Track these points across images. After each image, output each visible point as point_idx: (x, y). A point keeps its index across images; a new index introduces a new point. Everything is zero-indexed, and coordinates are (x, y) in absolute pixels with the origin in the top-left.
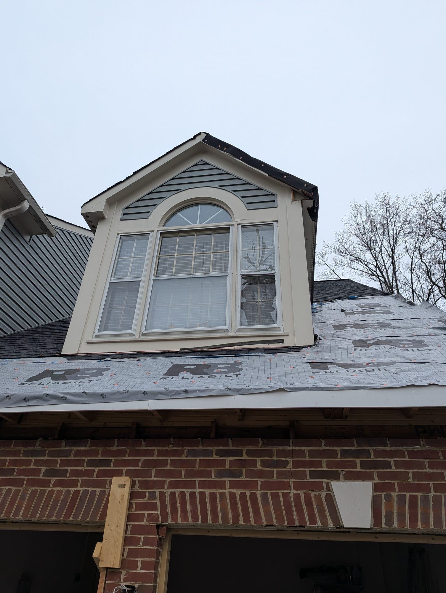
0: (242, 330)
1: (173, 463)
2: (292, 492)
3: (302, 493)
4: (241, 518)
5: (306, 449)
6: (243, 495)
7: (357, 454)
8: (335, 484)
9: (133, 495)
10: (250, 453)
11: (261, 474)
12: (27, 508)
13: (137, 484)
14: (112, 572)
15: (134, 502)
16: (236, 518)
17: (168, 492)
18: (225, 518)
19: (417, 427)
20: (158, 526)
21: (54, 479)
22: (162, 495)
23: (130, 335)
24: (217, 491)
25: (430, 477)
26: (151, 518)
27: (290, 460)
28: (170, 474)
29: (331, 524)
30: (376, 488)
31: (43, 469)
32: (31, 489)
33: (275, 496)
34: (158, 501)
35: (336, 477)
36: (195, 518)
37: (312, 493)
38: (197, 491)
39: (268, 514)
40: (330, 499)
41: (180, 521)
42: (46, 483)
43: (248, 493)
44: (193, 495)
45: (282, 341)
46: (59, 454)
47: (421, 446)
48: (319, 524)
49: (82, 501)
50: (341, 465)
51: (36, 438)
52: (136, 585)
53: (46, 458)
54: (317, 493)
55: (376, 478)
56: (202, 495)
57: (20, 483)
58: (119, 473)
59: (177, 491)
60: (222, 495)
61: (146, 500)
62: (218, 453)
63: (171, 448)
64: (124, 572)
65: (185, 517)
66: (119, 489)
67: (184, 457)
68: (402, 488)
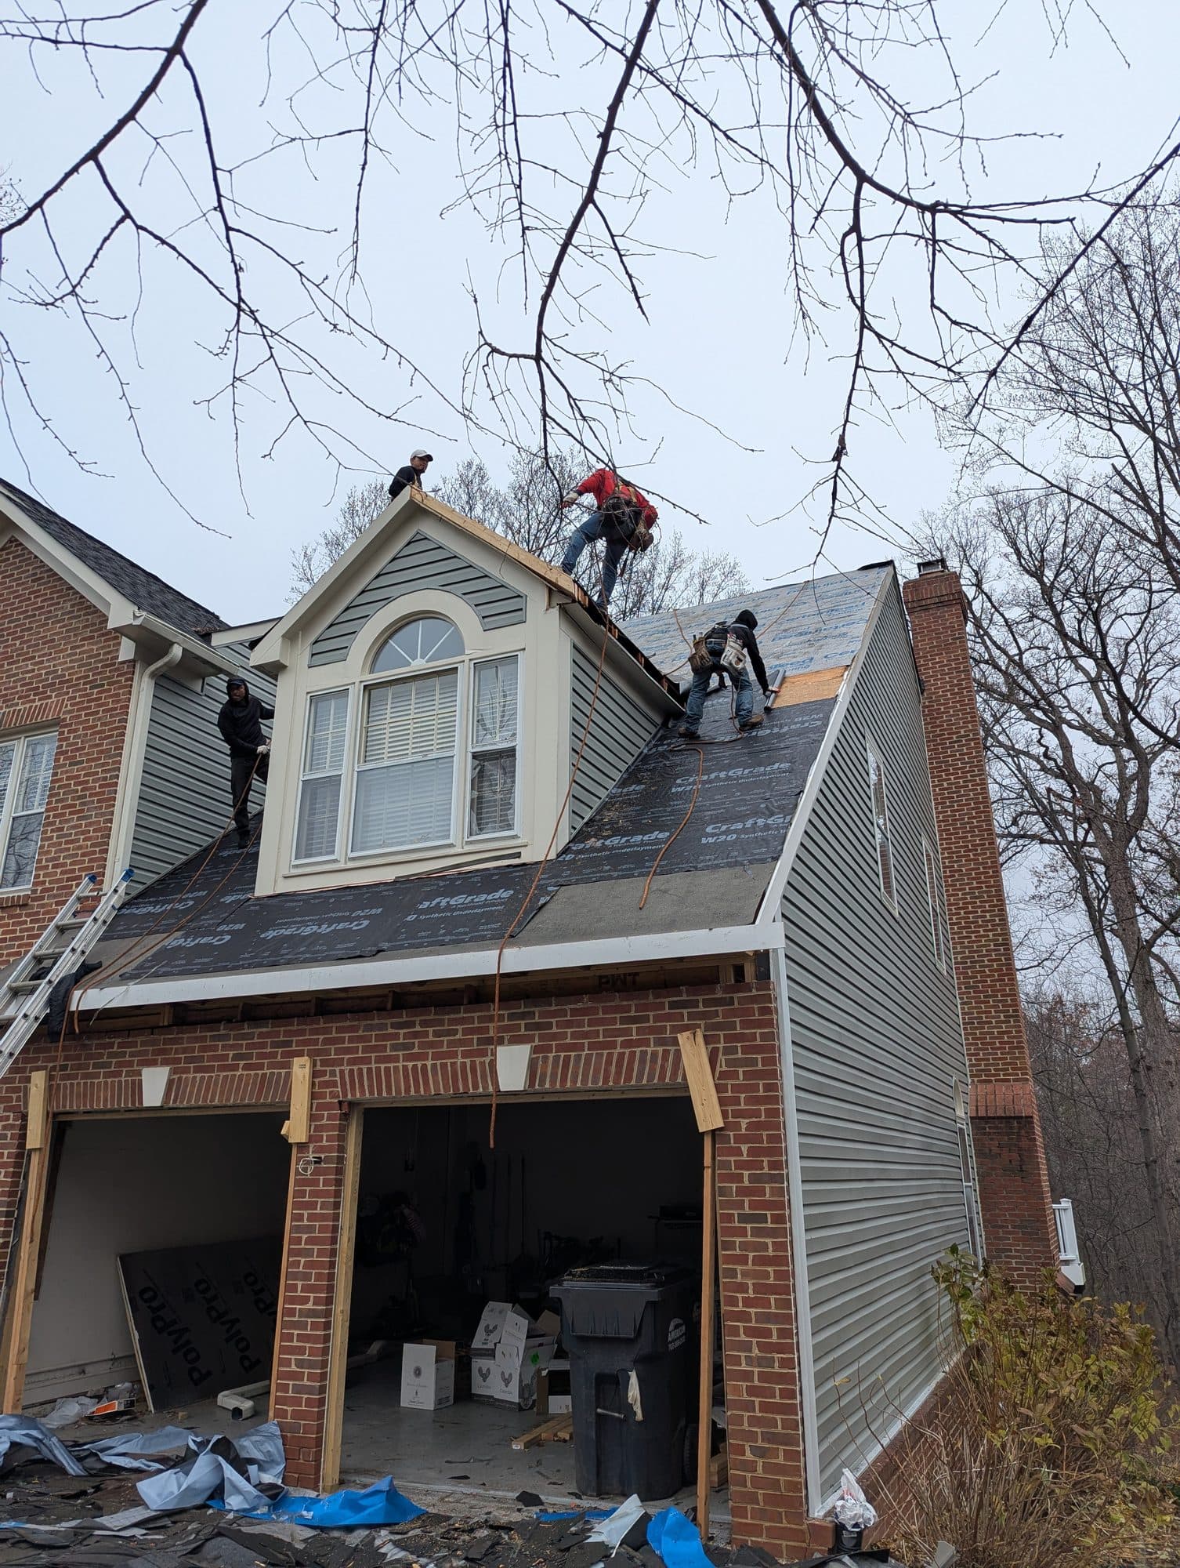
0: (471, 843)
1: (351, 1040)
2: (460, 1060)
3: (468, 1061)
4: (412, 1089)
5: (476, 1015)
6: (415, 1067)
7: (523, 1016)
8: (500, 1050)
9: (315, 1074)
10: (423, 1023)
11: (432, 1045)
12: (222, 1093)
13: (318, 1063)
14: (302, 1147)
15: (317, 1080)
16: (407, 1090)
17: (346, 1068)
18: (398, 1091)
19: (601, 977)
20: (340, 1103)
21: (242, 1063)
22: (342, 1072)
23: (335, 861)
24: (391, 1065)
25: (586, 1035)
26: (333, 1095)
27: (460, 1028)
28: (348, 1051)
29: (490, 1090)
30: (535, 1050)
31: (231, 1054)
32: (222, 1074)
33: (444, 1066)
34: (338, 1079)
35: (501, 1042)
36: (371, 1092)
37: (478, 1060)
38: (374, 1066)
39: (436, 1083)
40: (493, 1066)
41: (358, 1096)
42: (235, 1068)
43: (419, 1064)
44: (369, 1070)
45: (518, 855)
46: (244, 1037)
47: (585, 1002)
48: (481, 1090)
49: (270, 1083)
50: (507, 1029)
51: (219, 1021)
52: (323, 1156)
53: (231, 1042)
54: (482, 1059)
55: (537, 1040)
56: (378, 1069)
57: (210, 1069)
58: (300, 1054)
59: (355, 1068)
60: (396, 1069)
61: (327, 1078)
62: (393, 1026)
63: (348, 1023)
64: (311, 1146)
65: (363, 1092)
66: (301, 1070)
67: (360, 1033)
68: (560, 1048)
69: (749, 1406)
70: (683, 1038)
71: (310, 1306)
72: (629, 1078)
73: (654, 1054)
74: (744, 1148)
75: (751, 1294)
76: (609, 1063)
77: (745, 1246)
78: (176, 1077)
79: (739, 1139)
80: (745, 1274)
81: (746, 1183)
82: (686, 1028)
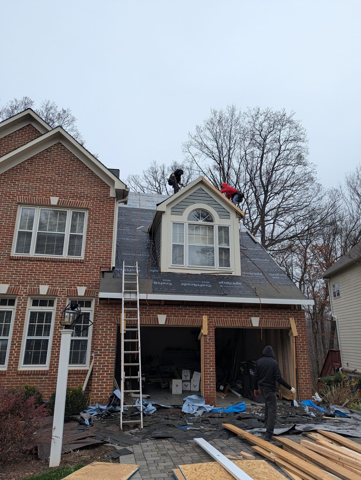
0: (220, 268)
1: (216, 313)
2: (243, 319)
3: (245, 320)
5: (246, 310)
6: (233, 320)
7: (257, 311)
8: (252, 318)
9: (208, 320)
10: (234, 311)
11: (236, 315)
12: (182, 322)
13: (209, 317)
14: (205, 335)
16: (231, 325)
17: (216, 319)
18: (229, 325)
20: (214, 326)
21: (187, 316)
22: (214, 320)
25: (270, 316)
26: (212, 325)
27: (243, 312)
28: (216, 315)
29: (251, 326)
30: (260, 319)
31: (184, 313)
32: (182, 318)
33: (239, 320)
35: (252, 316)
36: (222, 324)
38: (222, 319)
40: (251, 321)
42: (185, 317)
43: (234, 319)
44: (221, 320)
45: (231, 273)
46: (187, 310)
47: (270, 310)
48: (248, 326)
49: (195, 321)
50: (253, 314)
51: (180, 305)
52: (211, 338)
53: (183, 310)
54: (248, 319)
55: (260, 317)
56: (224, 320)
57: (178, 316)
58: (204, 315)
59: (218, 319)
60: (228, 320)
61: (211, 321)
62: (227, 311)
63: (215, 309)
64: (208, 335)
65: (220, 324)
66: (205, 319)
67: (219, 311)
68: (265, 319)
69: (303, 383)
70: (290, 319)
71: (211, 370)
72: (279, 325)
73: (284, 321)
74: (301, 339)
75: (303, 365)
76: (275, 322)
77: (301, 356)
78: (168, 317)
79: (300, 338)
80: (302, 361)
81: (301, 346)
82: (290, 317)
